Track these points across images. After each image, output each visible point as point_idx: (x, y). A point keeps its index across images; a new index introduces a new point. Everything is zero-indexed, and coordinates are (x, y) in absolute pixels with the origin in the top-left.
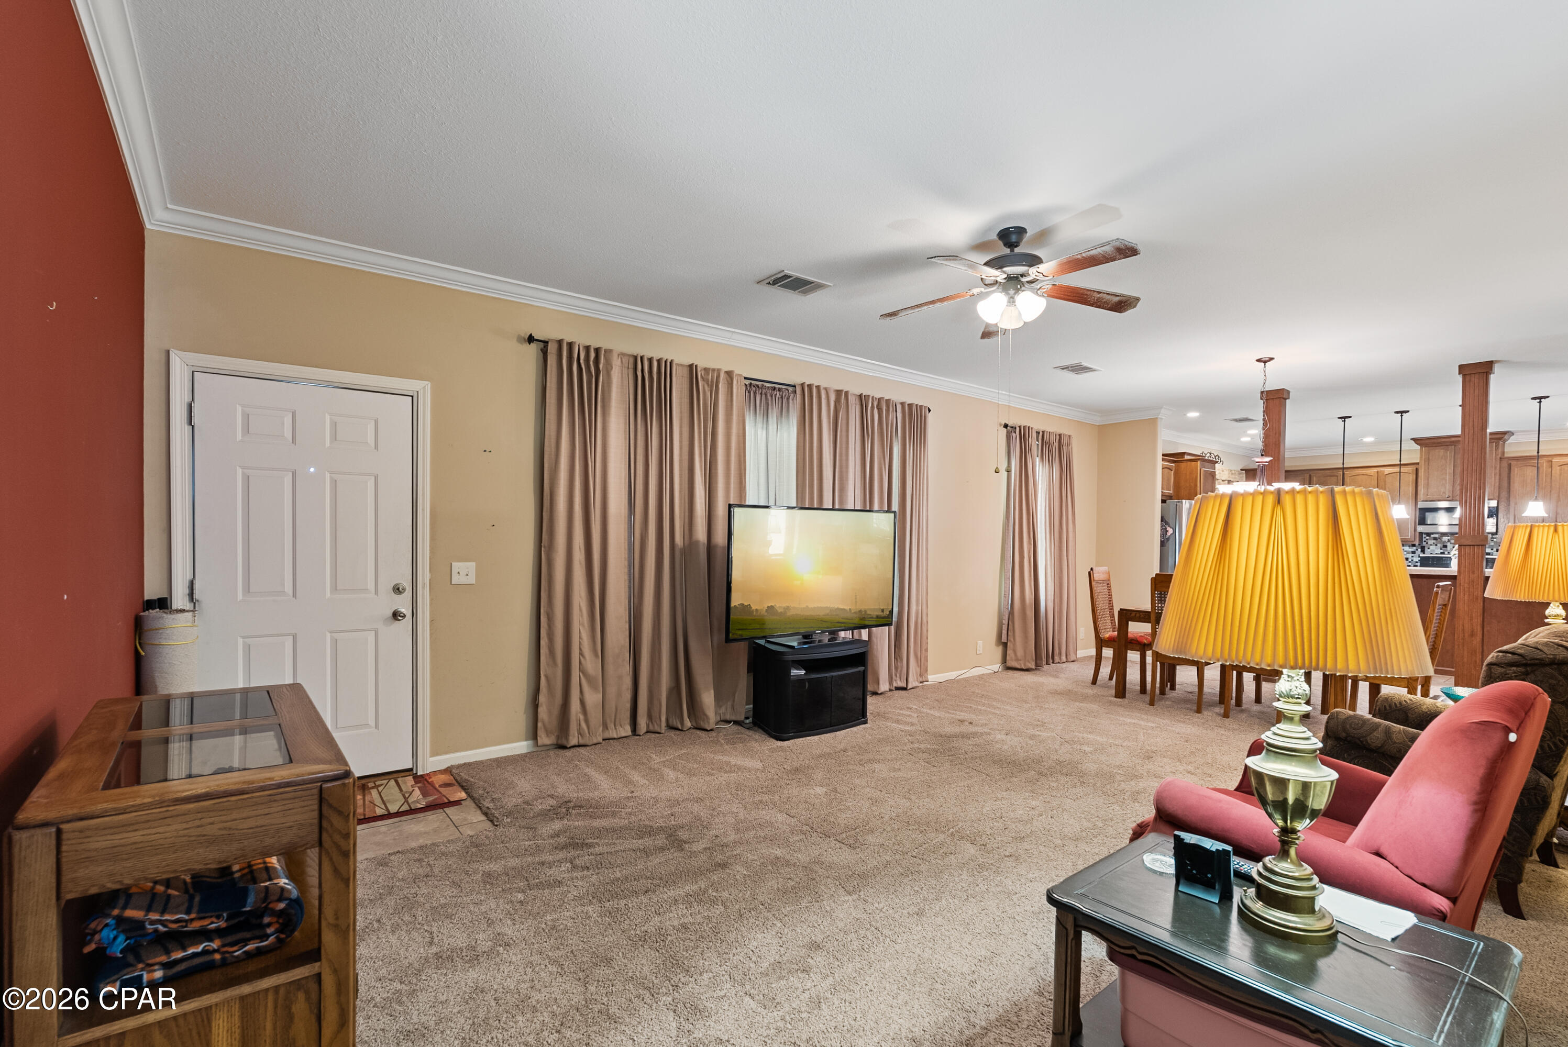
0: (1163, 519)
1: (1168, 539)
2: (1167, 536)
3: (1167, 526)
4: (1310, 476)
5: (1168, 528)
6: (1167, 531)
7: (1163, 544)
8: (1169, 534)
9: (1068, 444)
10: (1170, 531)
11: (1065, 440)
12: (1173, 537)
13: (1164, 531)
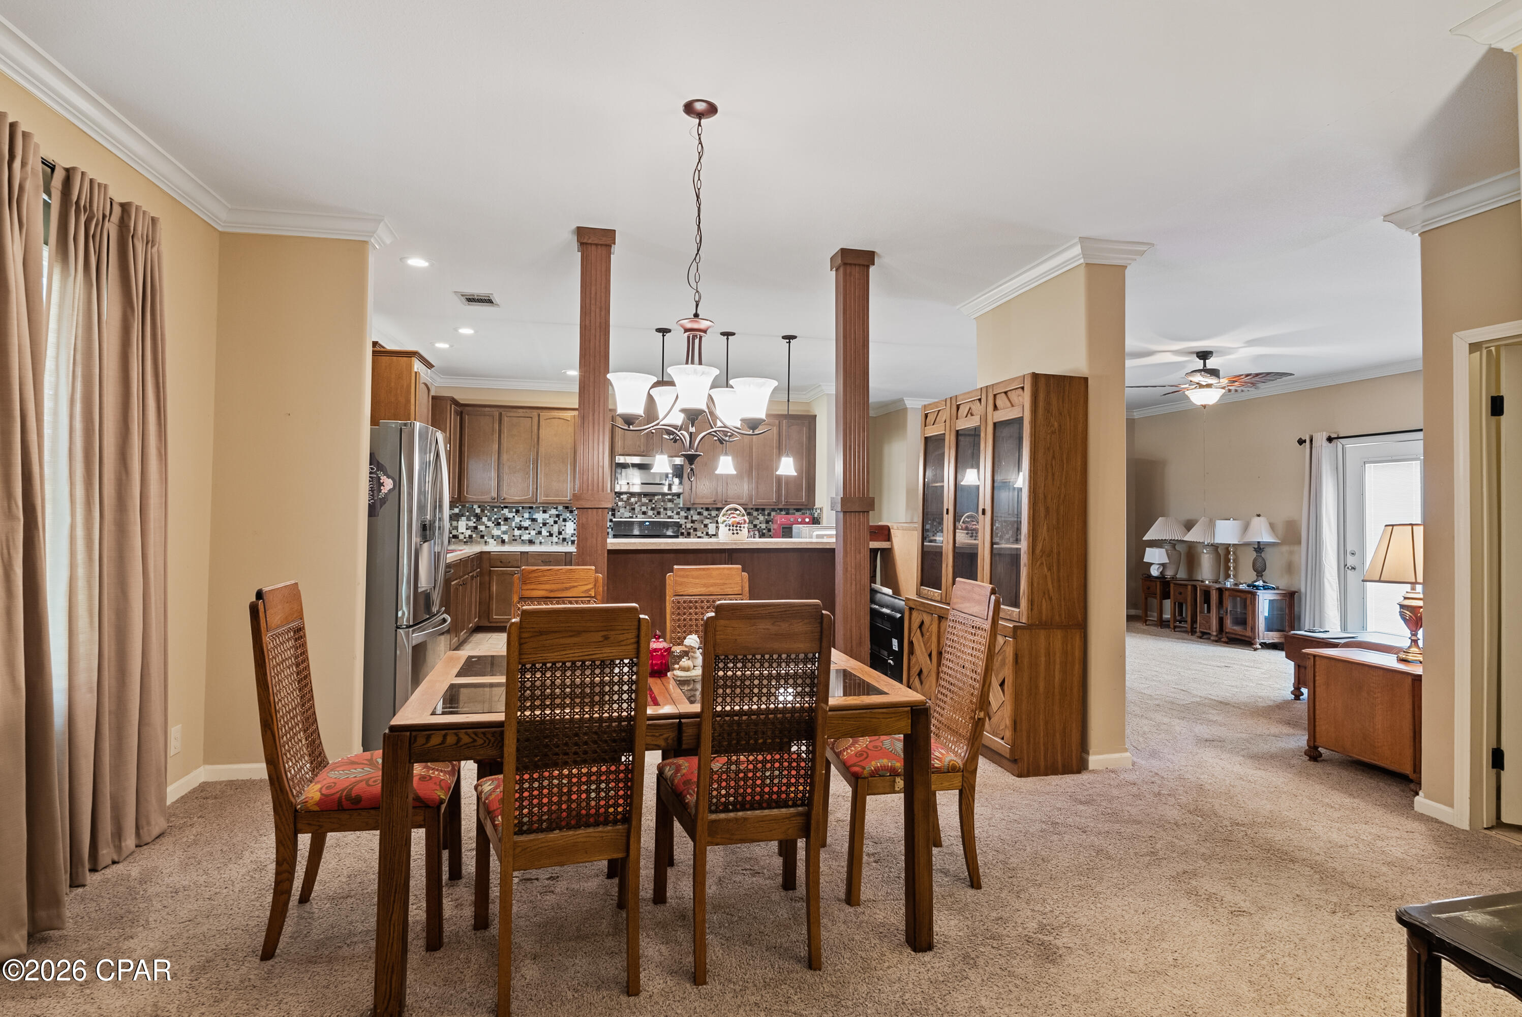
0: (373, 459)
1: (383, 501)
2: (382, 495)
3: (380, 474)
4: (500, 414)
5: (384, 479)
6: (382, 484)
7: (373, 511)
8: (385, 490)
9: (150, 242)
10: (388, 484)
11: (141, 228)
12: (393, 498)
13: (375, 485)
